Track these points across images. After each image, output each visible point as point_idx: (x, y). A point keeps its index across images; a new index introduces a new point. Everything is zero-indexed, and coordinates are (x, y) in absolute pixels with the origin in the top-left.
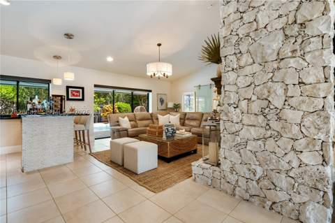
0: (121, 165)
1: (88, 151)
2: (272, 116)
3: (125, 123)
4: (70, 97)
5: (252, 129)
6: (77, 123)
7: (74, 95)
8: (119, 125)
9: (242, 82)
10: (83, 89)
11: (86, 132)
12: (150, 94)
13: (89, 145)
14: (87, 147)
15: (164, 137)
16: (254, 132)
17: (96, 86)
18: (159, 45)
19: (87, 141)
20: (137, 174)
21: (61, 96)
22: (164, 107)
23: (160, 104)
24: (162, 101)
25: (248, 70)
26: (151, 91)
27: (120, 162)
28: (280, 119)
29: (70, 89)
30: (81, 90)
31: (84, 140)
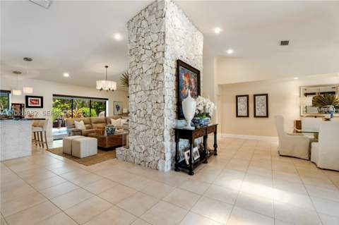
0: (70, 154)
1: (45, 148)
2: (148, 119)
3: (80, 125)
4: (29, 105)
5: (141, 126)
6: (35, 126)
7: (33, 103)
8: (75, 127)
9: (137, 100)
10: (42, 98)
11: (43, 133)
12: (107, 102)
13: (46, 143)
14: (45, 144)
15: (106, 134)
16: (142, 127)
17: (54, 95)
18: (107, 67)
19: (44, 140)
20: (79, 158)
21: (21, 104)
22: (120, 112)
23: (116, 110)
24: (118, 108)
25: (139, 94)
26: (107, 99)
27: (69, 152)
28: (150, 120)
29: (29, 99)
30: (40, 99)
31: (42, 140)
